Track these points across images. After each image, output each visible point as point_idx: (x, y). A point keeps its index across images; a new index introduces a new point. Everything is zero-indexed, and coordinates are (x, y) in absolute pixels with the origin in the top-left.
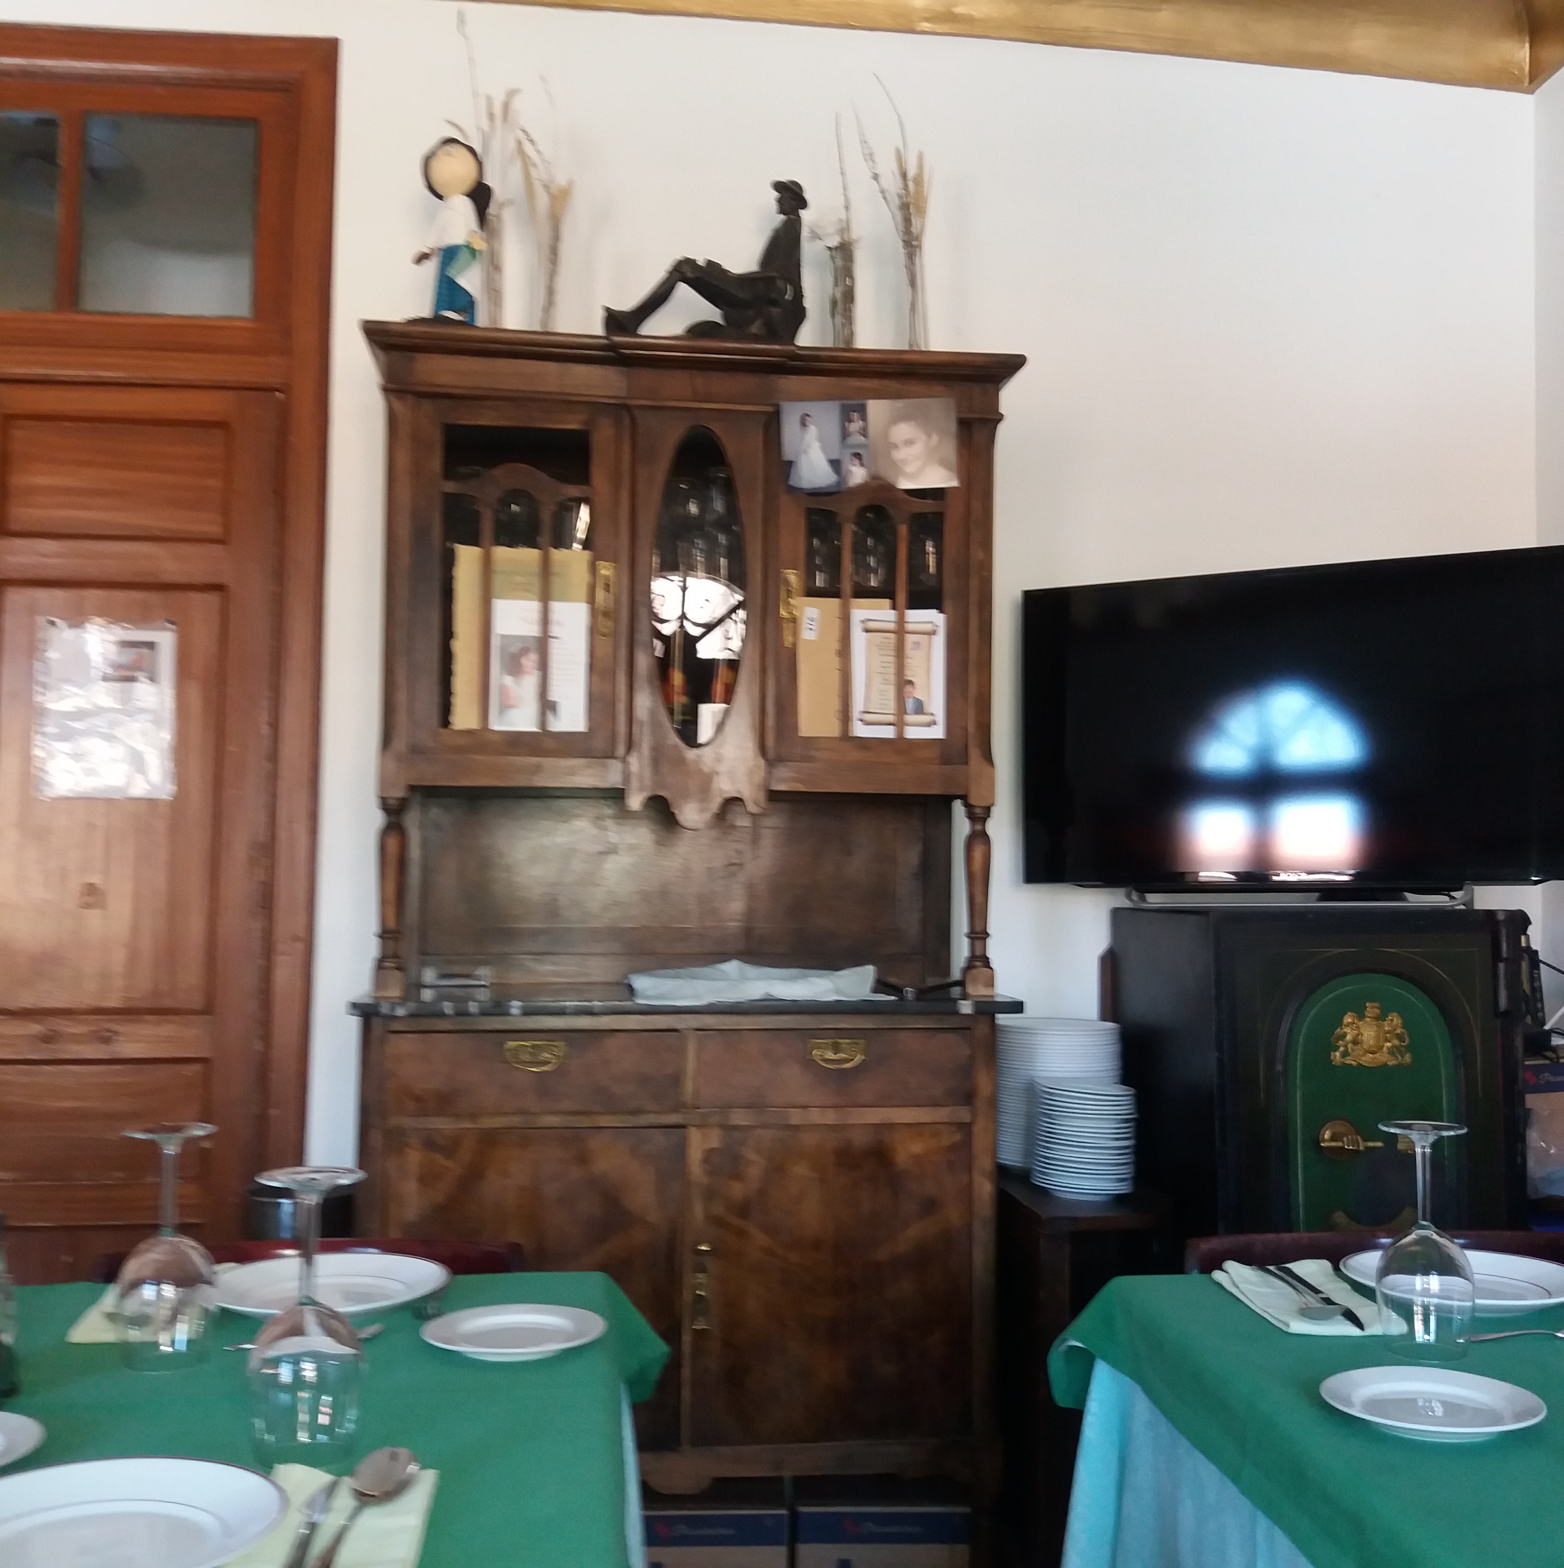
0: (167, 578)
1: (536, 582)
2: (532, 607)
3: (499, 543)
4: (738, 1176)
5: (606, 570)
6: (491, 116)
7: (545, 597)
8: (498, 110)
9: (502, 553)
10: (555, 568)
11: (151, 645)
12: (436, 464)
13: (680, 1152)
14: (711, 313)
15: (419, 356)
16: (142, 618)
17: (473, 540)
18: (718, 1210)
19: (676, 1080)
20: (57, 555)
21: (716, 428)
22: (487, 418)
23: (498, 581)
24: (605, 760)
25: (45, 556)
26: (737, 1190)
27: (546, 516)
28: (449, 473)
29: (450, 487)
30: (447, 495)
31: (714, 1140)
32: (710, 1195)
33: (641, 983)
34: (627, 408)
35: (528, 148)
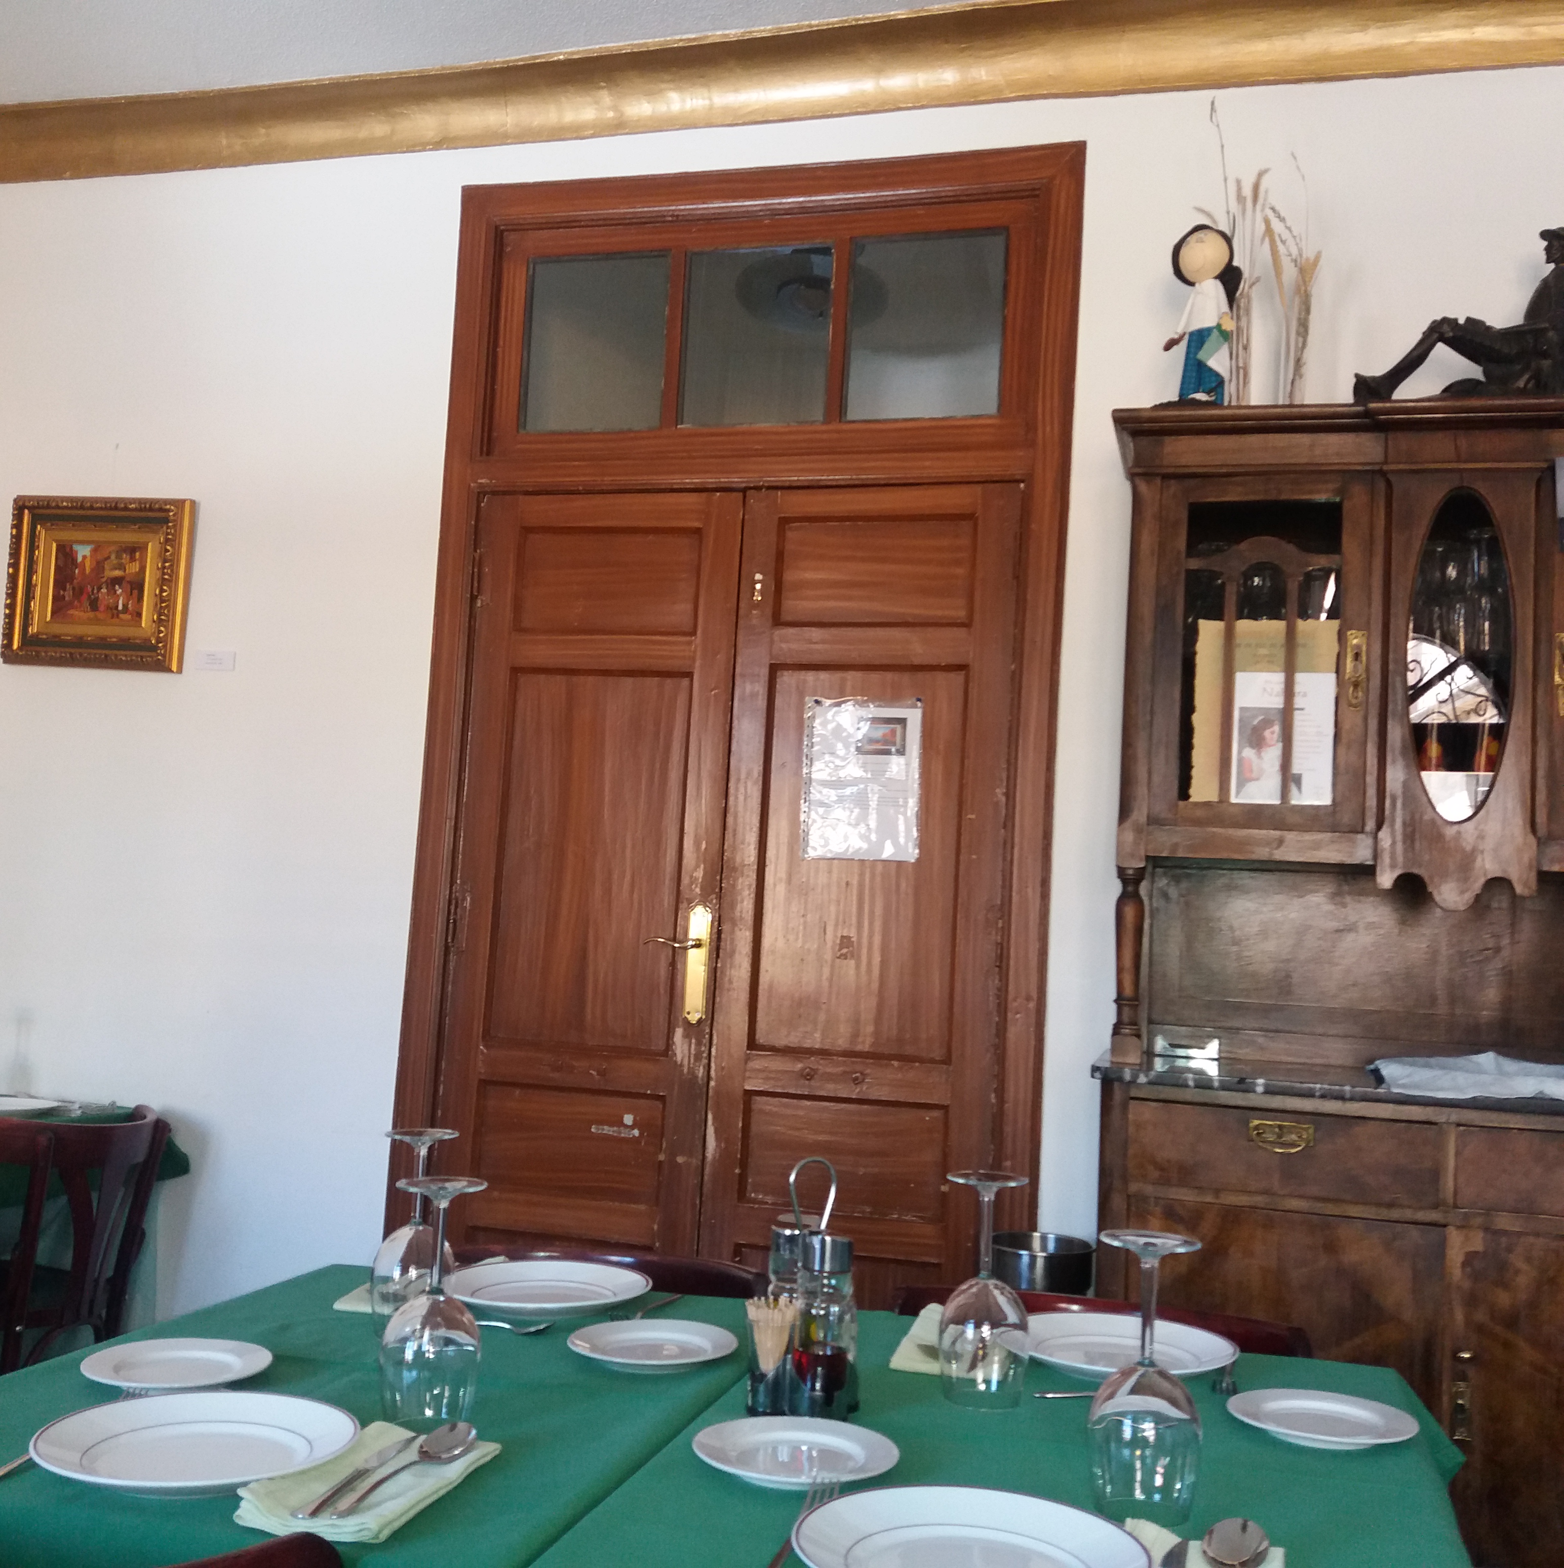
0: (917, 661)
1: (1281, 654)
2: (1277, 679)
3: (1240, 617)
4: (1504, 1284)
5: (1355, 639)
6: (1241, 199)
7: (1290, 672)
8: (1247, 191)
9: (1244, 626)
10: (1300, 639)
11: (902, 722)
12: (1181, 542)
13: (1440, 1250)
14: (1472, 371)
15: (1167, 439)
16: (893, 697)
17: (1216, 614)
18: (1481, 1316)
19: (1436, 1174)
20: (823, 642)
21: (1482, 488)
22: (1233, 494)
23: (1240, 654)
24: (1351, 835)
25: (811, 642)
26: (1503, 1299)
27: (1293, 587)
28: (1192, 550)
29: (1194, 564)
30: (1189, 572)
31: (1477, 1243)
32: (1472, 1301)
33: (1389, 1069)
34: (1382, 473)
35: (1277, 226)
